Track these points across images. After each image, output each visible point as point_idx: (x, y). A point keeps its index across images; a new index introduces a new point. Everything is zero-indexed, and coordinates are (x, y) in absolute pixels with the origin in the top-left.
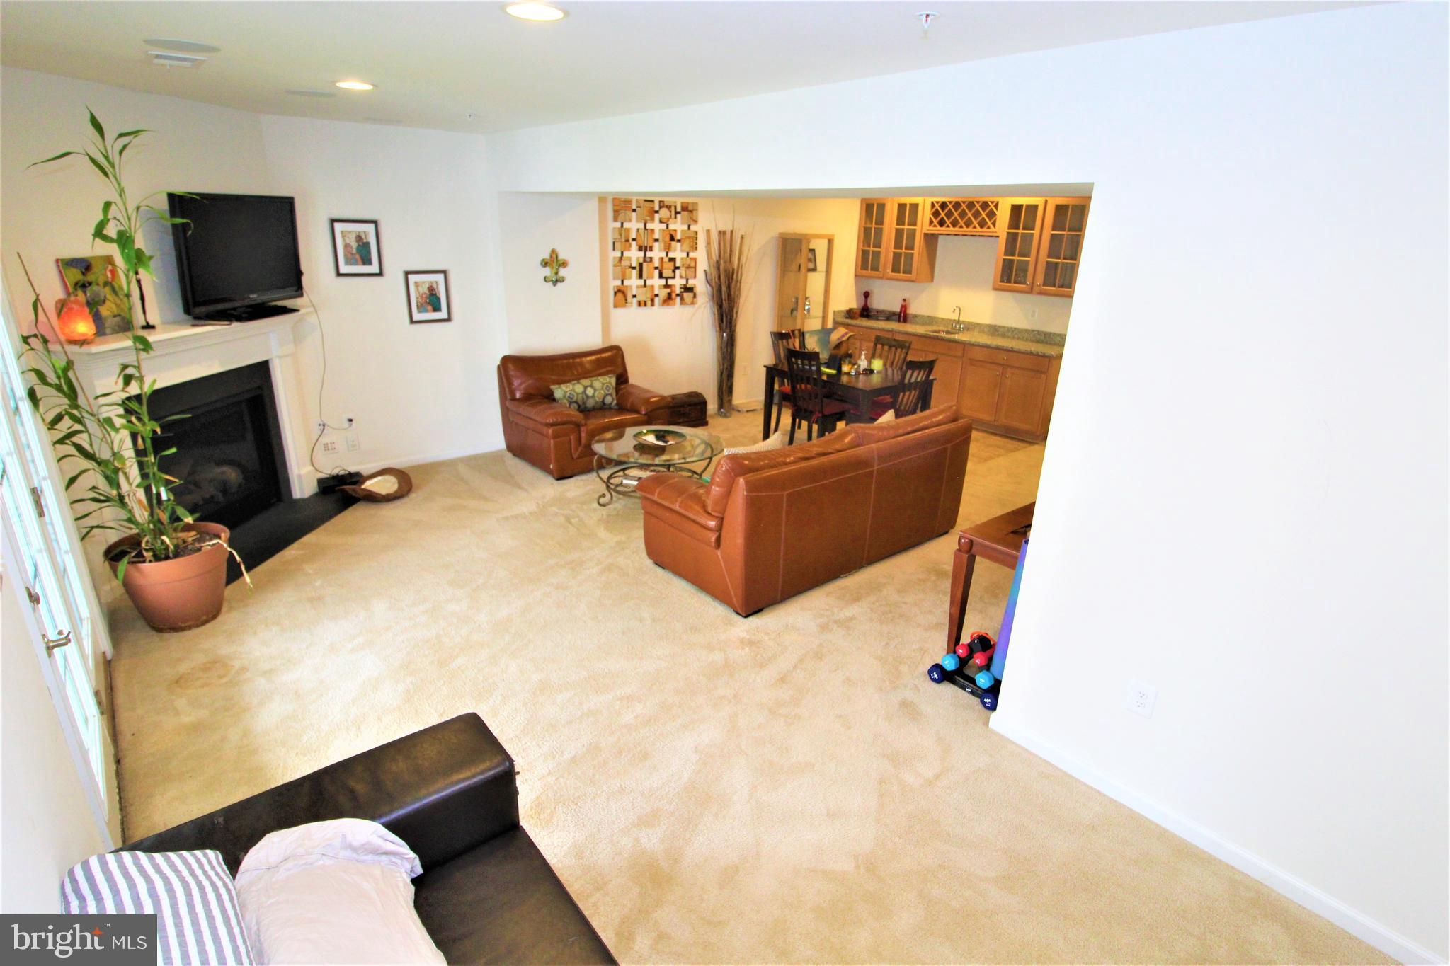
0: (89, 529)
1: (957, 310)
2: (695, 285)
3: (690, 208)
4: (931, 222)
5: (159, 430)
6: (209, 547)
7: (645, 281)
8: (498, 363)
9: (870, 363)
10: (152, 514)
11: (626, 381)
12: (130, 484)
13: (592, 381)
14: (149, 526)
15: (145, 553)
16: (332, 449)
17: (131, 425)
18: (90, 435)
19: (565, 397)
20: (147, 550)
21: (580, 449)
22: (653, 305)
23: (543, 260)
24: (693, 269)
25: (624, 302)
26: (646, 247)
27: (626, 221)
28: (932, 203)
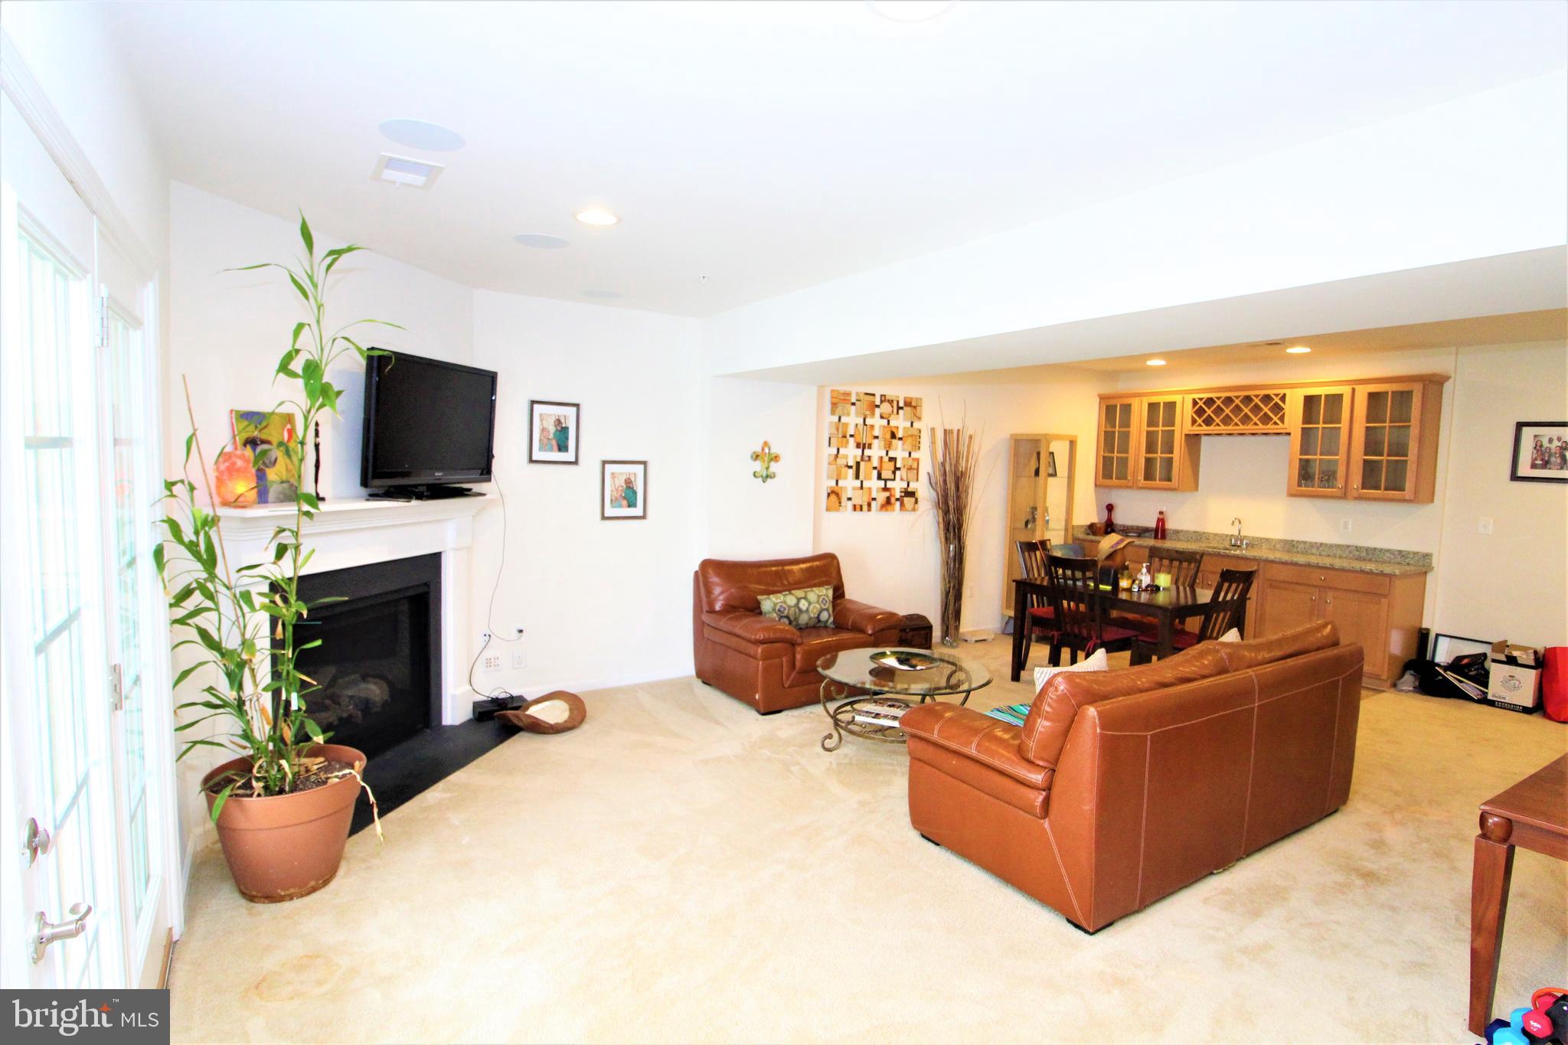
0: (191, 744)
1: (1237, 522)
2: (917, 489)
3: (914, 404)
4: (1194, 422)
5: (305, 613)
6: (337, 780)
7: (862, 482)
8: (696, 568)
9: (1153, 579)
10: (275, 727)
11: (842, 595)
12: (256, 685)
13: (806, 592)
14: (268, 744)
15: (254, 783)
16: (495, 665)
17: (272, 605)
18: (219, 614)
19: (774, 610)
20: (258, 779)
21: (793, 674)
22: (869, 509)
23: (754, 453)
24: (915, 471)
25: (838, 504)
26: (864, 444)
27: (844, 415)
28: (1194, 400)
